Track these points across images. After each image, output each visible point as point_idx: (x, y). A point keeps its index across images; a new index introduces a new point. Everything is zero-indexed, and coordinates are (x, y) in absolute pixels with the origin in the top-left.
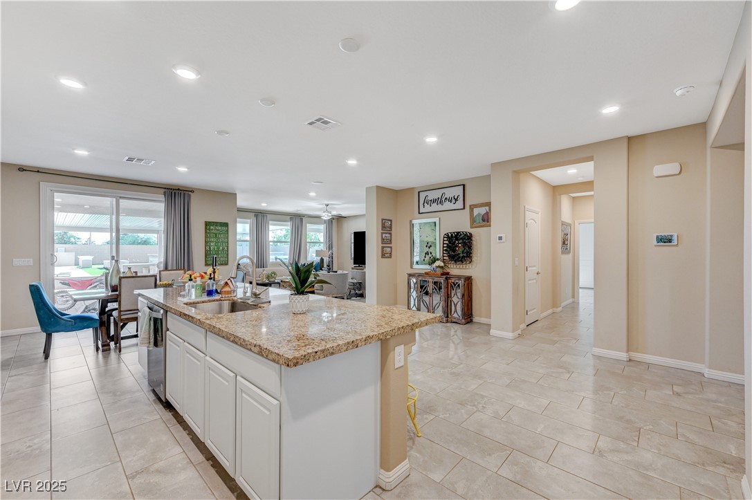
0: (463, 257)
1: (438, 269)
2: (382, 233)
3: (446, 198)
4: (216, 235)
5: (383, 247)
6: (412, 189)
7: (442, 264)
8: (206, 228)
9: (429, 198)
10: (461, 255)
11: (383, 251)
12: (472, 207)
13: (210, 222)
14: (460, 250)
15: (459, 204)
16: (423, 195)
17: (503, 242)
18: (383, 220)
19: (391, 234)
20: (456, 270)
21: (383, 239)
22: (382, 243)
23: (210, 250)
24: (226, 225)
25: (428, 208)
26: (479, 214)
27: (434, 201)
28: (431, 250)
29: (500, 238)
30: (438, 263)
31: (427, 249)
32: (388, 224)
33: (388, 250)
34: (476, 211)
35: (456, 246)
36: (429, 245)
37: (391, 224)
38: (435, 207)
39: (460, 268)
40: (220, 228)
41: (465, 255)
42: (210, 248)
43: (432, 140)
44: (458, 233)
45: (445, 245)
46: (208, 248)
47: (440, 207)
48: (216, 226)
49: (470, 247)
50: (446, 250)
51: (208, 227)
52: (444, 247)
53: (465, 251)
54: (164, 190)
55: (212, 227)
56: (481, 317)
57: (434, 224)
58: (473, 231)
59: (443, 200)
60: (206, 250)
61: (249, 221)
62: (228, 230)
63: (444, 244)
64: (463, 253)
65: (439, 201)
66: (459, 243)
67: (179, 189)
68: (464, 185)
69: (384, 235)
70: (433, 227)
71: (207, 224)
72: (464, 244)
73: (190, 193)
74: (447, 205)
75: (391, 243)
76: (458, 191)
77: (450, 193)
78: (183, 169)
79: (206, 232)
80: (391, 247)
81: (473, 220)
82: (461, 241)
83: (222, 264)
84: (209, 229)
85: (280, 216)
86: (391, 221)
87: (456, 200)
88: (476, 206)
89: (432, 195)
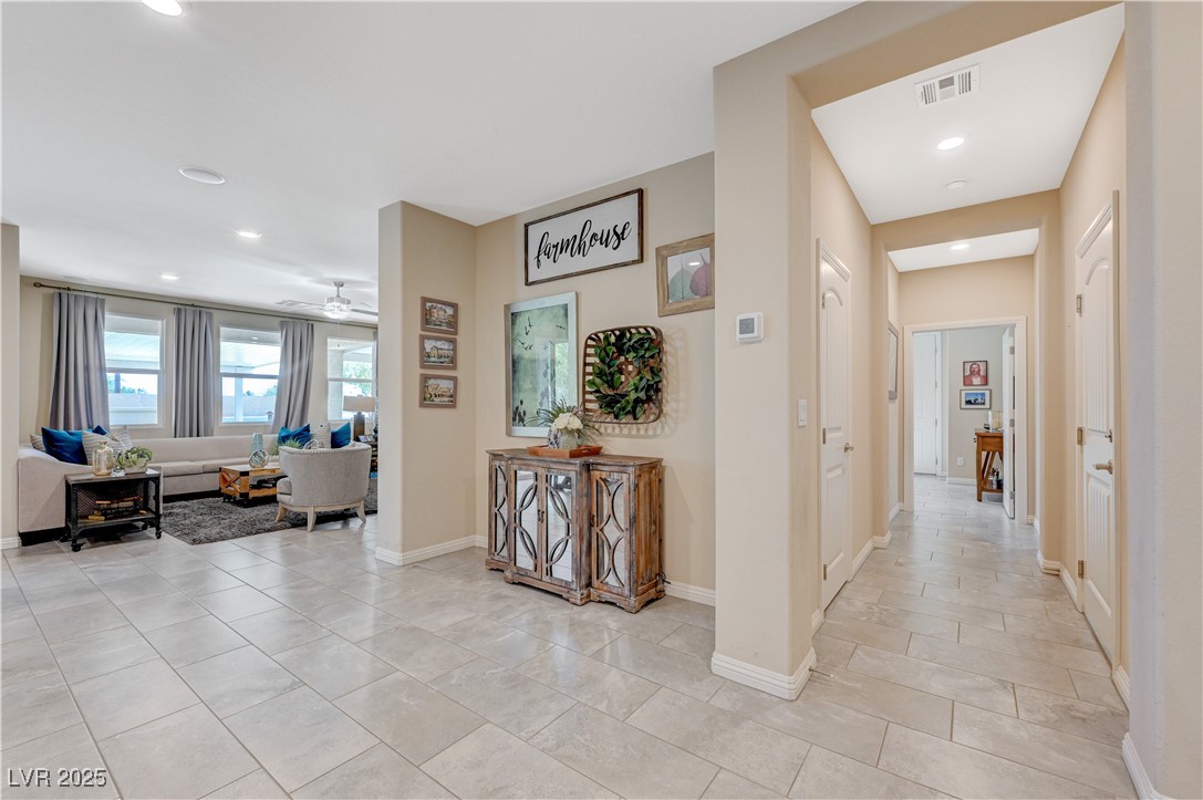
0: (637, 401)
1: (563, 439)
2: (423, 338)
3: (594, 235)
5: (425, 378)
6: (512, 219)
7: (576, 424)
9: (552, 240)
10: (633, 396)
11: (424, 387)
12: (663, 255)
14: (629, 381)
15: (629, 249)
16: (535, 234)
17: (757, 341)
18: (425, 300)
19: (453, 342)
20: (620, 440)
21: (425, 357)
22: (423, 367)
25: (548, 268)
26: (683, 272)
27: (563, 246)
29: (746, 326)
30: (564, 420)
32: (440, 314)
33: (445, 385)
34: (674, 265)
35: (621, 372)
37: (455, 316)
38: (567, 263)
39: (629, 436)
41: (642, 395)
44: (623, 331)
45: (589, 369)
47: (579, 262)
49: (656, 372)
50: (592, 383)
52: (585, 374)
53: (644, 383)
56: (689, 583)
57: (562, 312)
58: (666, 324)
59: (587, 240)
63: (585, 364)
64: (636, 389)
65: (575, 245)
66: (628, 362)
68: (640, 192)
69: (429, 345)
70: (561, 321)
72: (642, 364)
74: (599, 255)
75: (454, 368)
76: (625, 211)
77: (604, 219)
80: (454, 379)
81: (665, 290)
82: (631, 356)
86: (454, 306)
87: (620, 237)
88: (674, 249)
89: (561, 230)
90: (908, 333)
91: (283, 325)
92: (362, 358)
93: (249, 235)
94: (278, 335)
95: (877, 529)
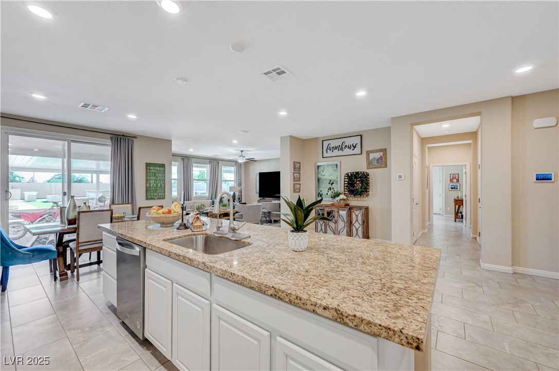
0: (362, 191)
1: (342, 201)
2: (294, 173)
3: (346, 146)
4: (155, 174)
5: (294, 184)
6: (317, 139)
7: (345, 197)
8: (147, 169)
9: (332, 146)
10: (360, 190)
11: (294, 187)
12: (368, 153)
13: (150, 164)
14: (358, 186)
15: (358, 150)
16: (326, 144)
17: (403, 180)
18: (294, 162)
19: (300, 173)
20: (354, 202)
21: (294, 178)
22: (294, 181)
23: (150, 187)
24: (163, 166)
25: (330, 153)
26: (374, 158)
27: (336, 148)
28: (333, 186)
29: (400, 177)
30: (342, 196)
31: (330, 186)
32: (297, 166)
33: (298, 186)
34: (372, 156)
35: (355, 183)
36: (331, 182)
37: (300, 166)
38: (336, 152)
39: (358, 200)
40: (158, 168)
41: (363, 190)
42: (150, 185)
43: (361, 94)
44: (357, 173)
45: (346, 183)
46: (148, 185)
47: (341, 153)
48: (155, 166)
49: (367, 184)
50: (347, 186)
51: (148, 168)
52: (345, 184)
53: (363, 187)
54: (110, 136)
55: (151, 168)
56: (376, 238)
57: (335, 166)
58: (369, 171)
59: (344, 147)
60: (146, 187)
61: (177, 163)
62: (165, 170)
63: (345, 181)
64: (361, 188)
65: (340, 148)
66: (357, 181)
67: (123, 135)
68: (361, 136)
69: (295, 175)
70: (335, 169)
71: (148, 165)
72: (362, 182)
73: (133, 139)
74: (347, 151)
75: (300, 181)
76: (357, 140)
77: (349, 142)
78: (132, 117)
79: (147, 172)
80: (300, 184)
81: (369, 164)
82: (359, 179)
83: (160, 198)
84: (150, 169)
85: (202, 160)
86: (300, 163)
87: (355, 147)
88: (372, 152)
89: (334, 143)
90: (431, 166)
91: (210, 162)
92: (230, 172)
93: (235, 142)
94: (208, 166)
95: (423, 228)
